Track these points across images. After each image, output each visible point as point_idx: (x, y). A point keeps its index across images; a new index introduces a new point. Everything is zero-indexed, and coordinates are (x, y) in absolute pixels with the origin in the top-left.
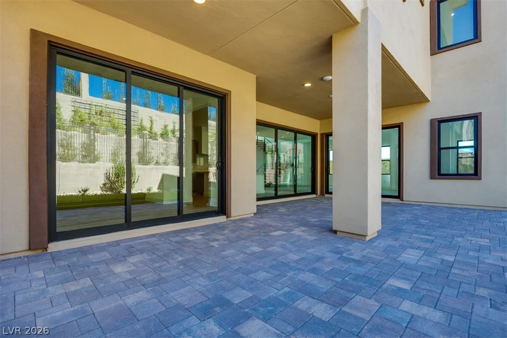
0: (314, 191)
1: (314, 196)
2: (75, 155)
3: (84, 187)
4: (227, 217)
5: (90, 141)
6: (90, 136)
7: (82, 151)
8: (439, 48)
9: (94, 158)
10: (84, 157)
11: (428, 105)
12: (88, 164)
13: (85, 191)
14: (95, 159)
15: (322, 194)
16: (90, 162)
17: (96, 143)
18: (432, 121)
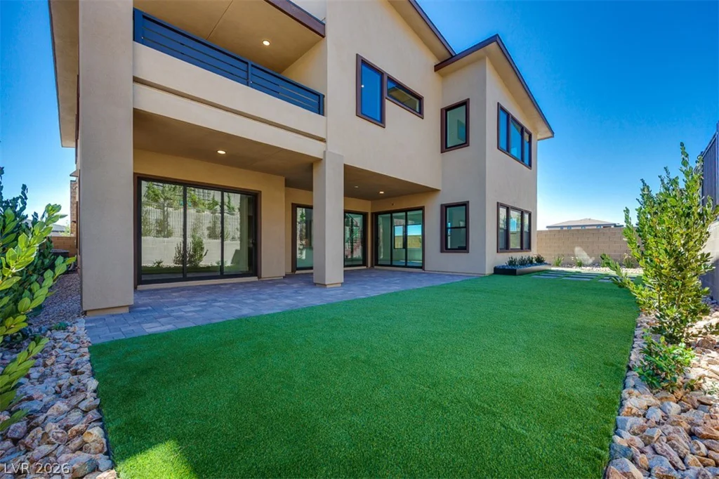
0: (365, 263)
1: (365, 267)
2: (150, 231)
3: (158, 260)
4: (259, 278)
5: (164, 219)
6: (164, 212)
7: (156, 226)
8: (446, 148)
9: (168, 233)
10: (159, 232)
11: (441, 192)
12: (161, 239)
13: (159, 263)
14: (169, 235)
15: (372, 266)
16: (164, 237)
17: (169, 219)
18: (442, 205)
